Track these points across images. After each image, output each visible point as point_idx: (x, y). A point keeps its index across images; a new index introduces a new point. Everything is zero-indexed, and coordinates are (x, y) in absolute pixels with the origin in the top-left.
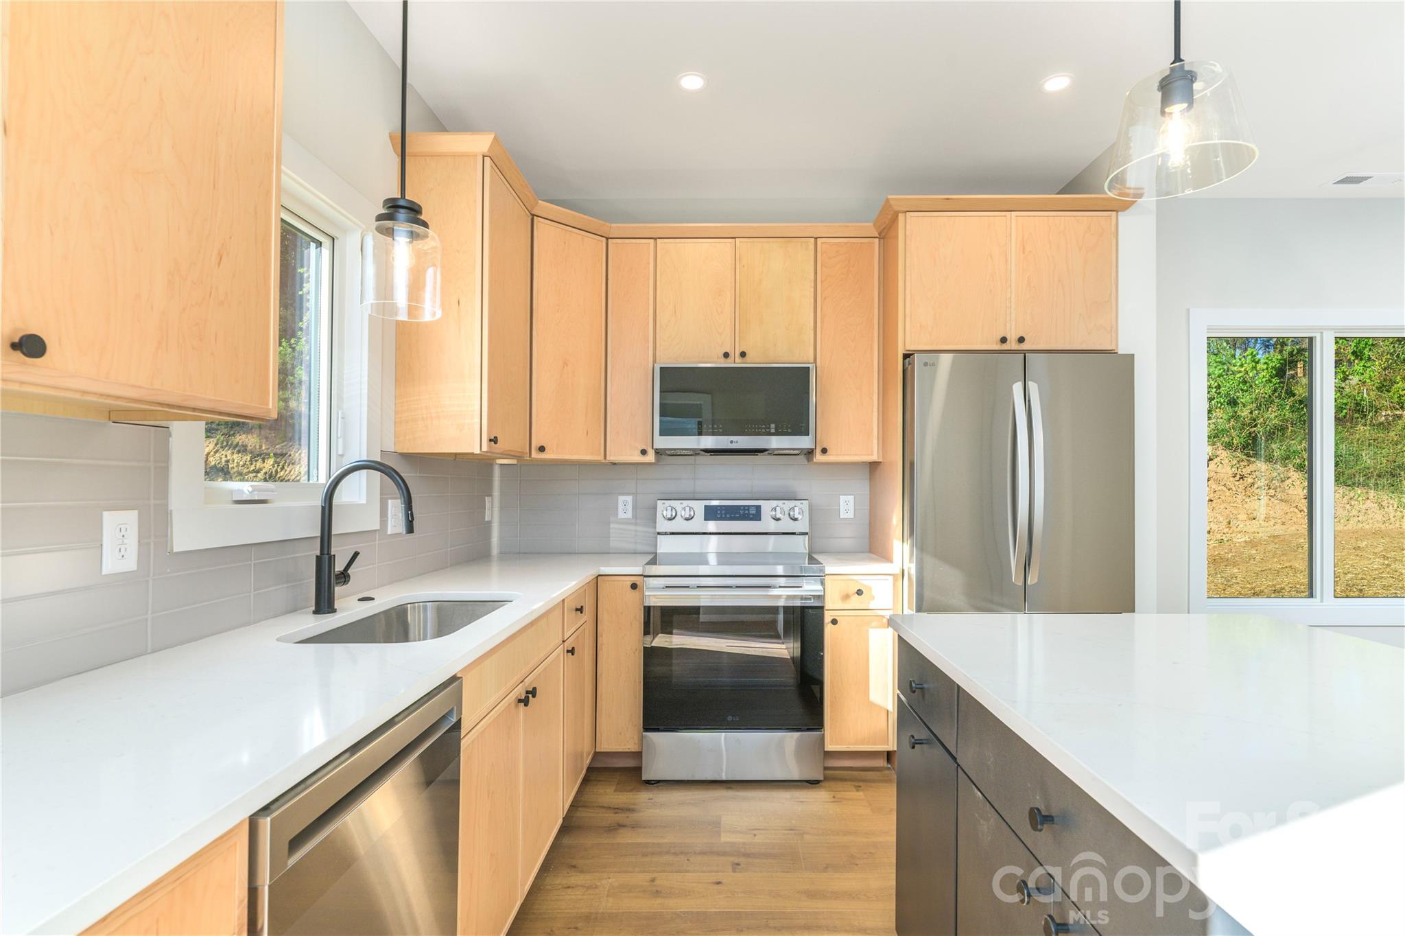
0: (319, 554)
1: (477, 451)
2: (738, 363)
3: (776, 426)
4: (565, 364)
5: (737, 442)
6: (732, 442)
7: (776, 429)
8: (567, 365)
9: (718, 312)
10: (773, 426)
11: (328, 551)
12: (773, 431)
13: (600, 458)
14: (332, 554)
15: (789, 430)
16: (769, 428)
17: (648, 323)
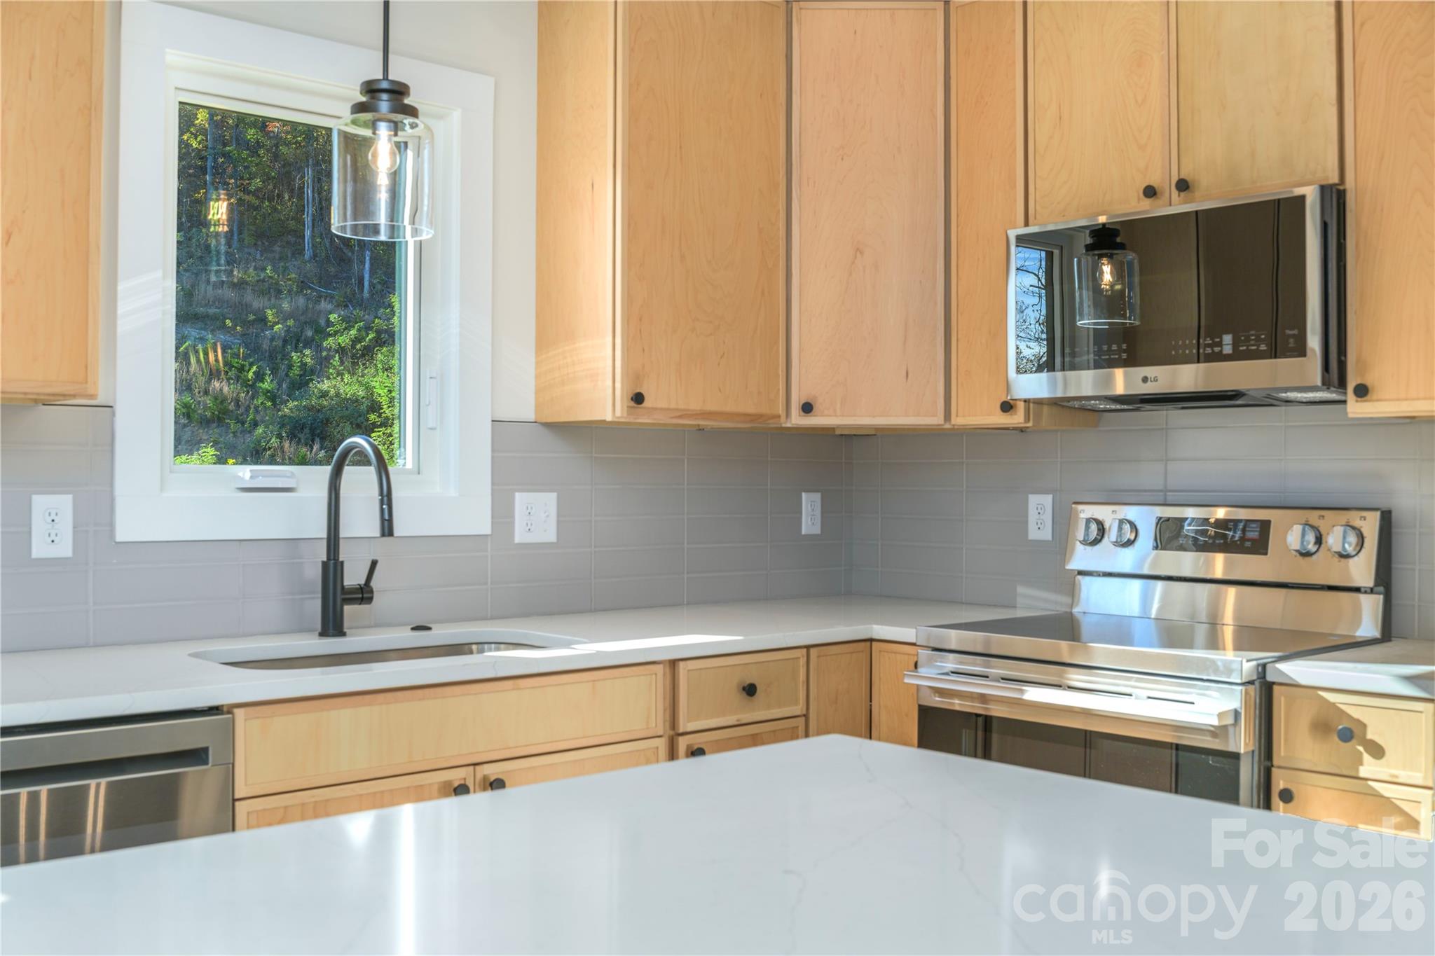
0: (325, 559)
1: (609, 418)
2: (1178, 205)
3: (1234, 339)
4: (859, 251)
5: (1156, 380)
6: (1145, 380)
7: (1235, 345)
8: (861, 253)
9: (1136, 101)
10: (1227, 339)
11: (335, 556)
12: (1228, 350)
13: (936, 420)
14: (341, 560)
15: (1263, 347)
16: (1220, 344)
17: (1015, 150)
